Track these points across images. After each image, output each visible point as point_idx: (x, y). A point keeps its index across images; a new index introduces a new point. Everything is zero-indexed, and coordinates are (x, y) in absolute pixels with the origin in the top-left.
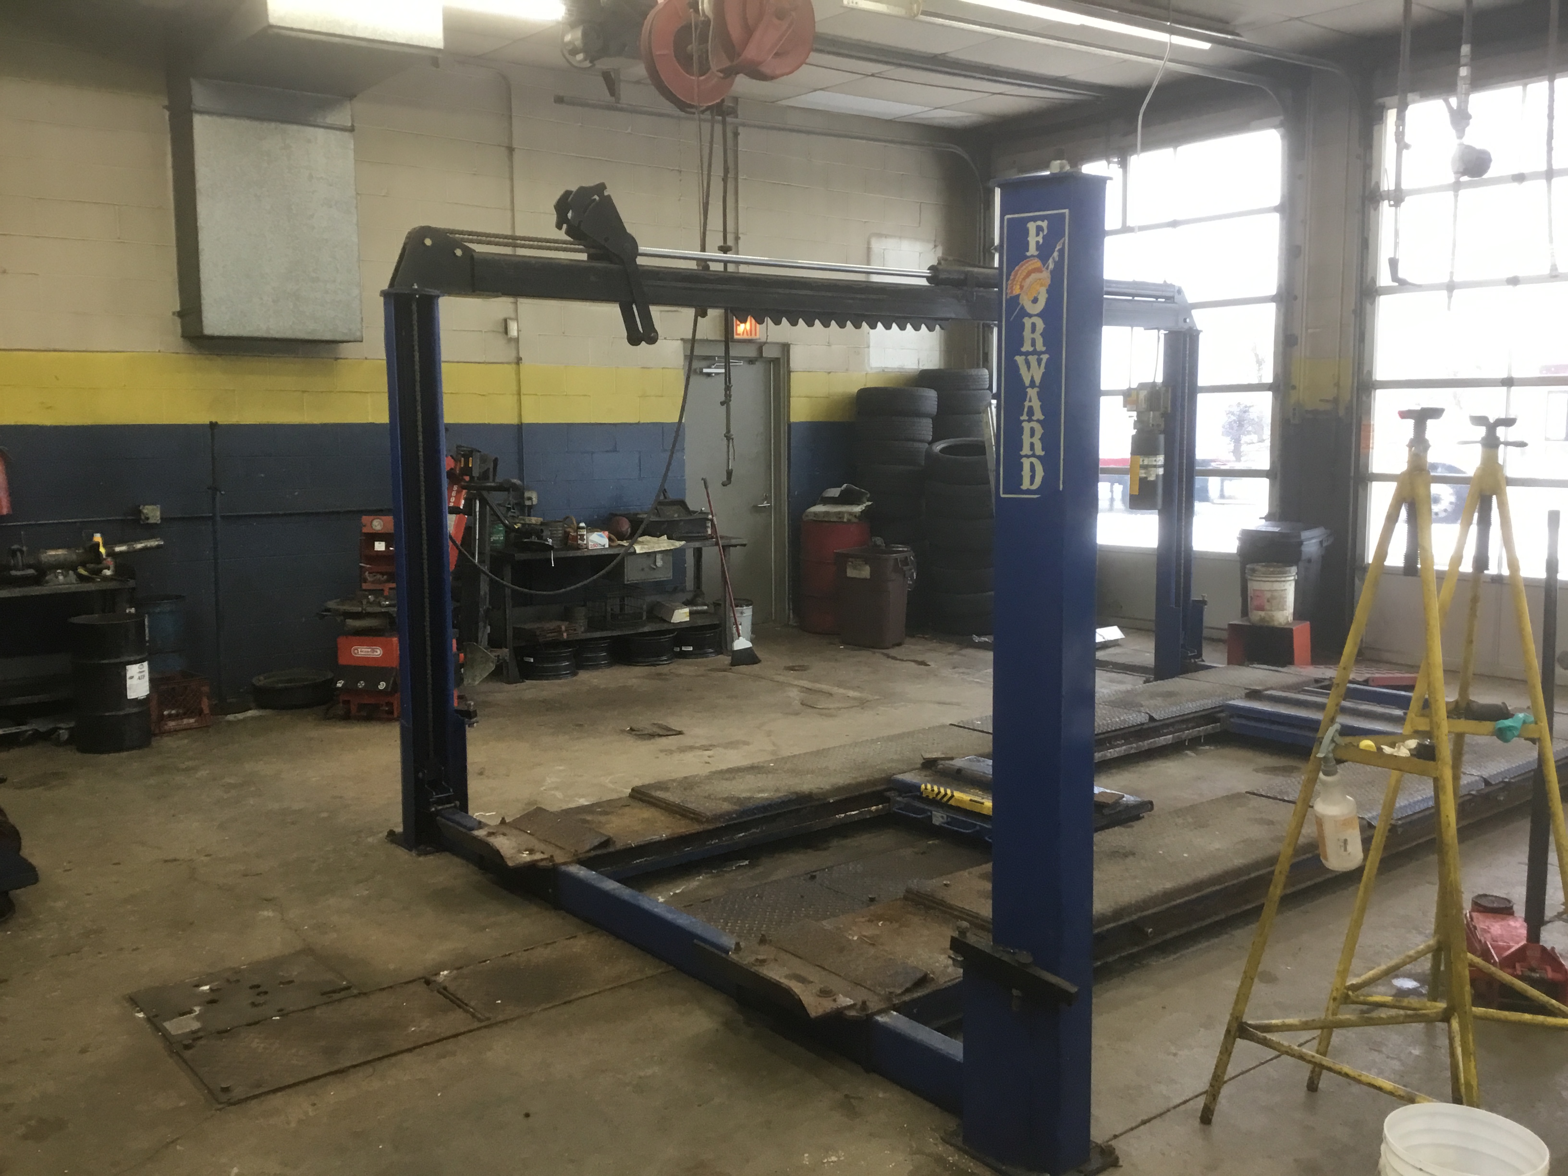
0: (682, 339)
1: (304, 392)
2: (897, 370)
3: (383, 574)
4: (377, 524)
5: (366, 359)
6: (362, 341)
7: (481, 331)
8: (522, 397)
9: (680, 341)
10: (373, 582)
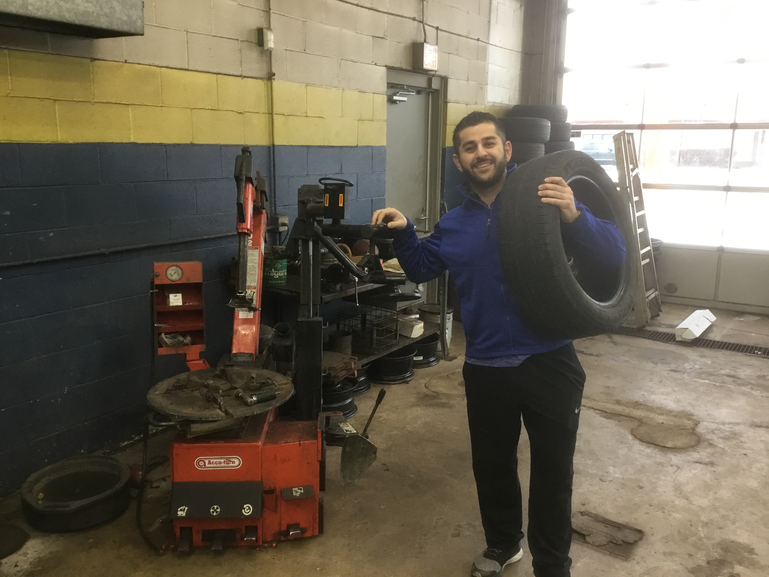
0: (386, 66)
1: (55, 100)
2: (499, 105)
3: (184, 334)
4: (172, 273)
5: (126, 62)
6: (142, 35)
7: (238, 40)
8: (275, 117)
9: (384, 68)
10: (173, 346)
